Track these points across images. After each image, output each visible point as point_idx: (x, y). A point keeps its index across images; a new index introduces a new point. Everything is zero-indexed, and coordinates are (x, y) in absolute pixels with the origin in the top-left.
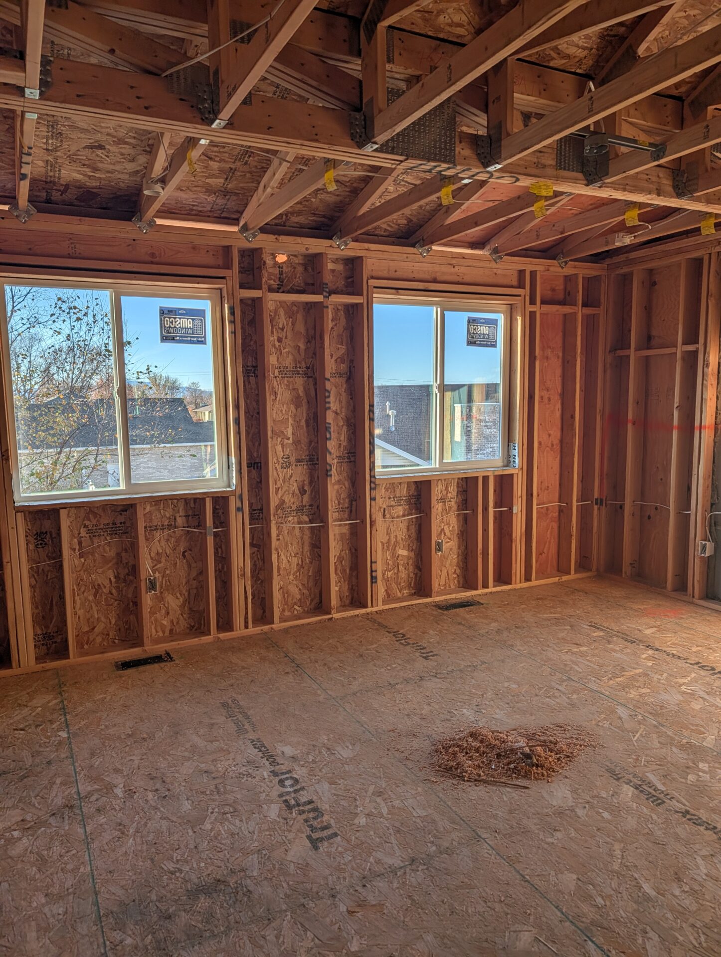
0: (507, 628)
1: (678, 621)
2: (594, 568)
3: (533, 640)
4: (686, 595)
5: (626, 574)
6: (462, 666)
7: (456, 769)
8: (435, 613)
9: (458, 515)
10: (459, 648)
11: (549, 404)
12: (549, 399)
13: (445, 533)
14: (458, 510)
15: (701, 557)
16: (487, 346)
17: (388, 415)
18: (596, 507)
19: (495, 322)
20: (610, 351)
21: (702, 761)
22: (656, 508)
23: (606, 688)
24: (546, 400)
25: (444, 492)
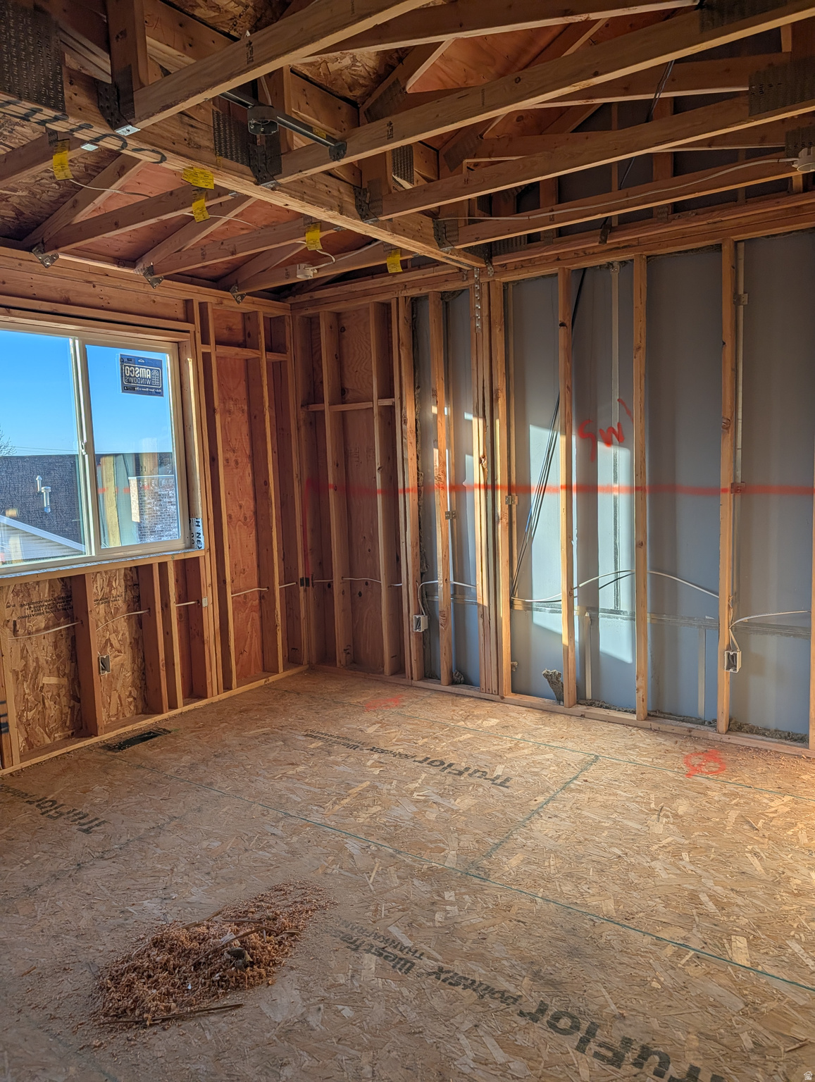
0: (204, 759)
1: (399, 710)
2: (305, 661)
3: (237, 770)
4: (405, 678)
5: (340, 662)
6: (142, 831)
7: (133, 1010)
8: (103, 757)
9: (129, 618)
10: (138, 803)
11: (237, 468)
12: (237, 462)
13: (111, 645)
14: (128, 611)
15: (417, 633)
16: (150, 393)
17: (41, 493)
18: (302, 589)
19: (158, 364)
20: (302, 406)
21: (447, 889)
22: (367, 584)
23: (332, 818)
24: (233, 464)
25: (107, 590)
